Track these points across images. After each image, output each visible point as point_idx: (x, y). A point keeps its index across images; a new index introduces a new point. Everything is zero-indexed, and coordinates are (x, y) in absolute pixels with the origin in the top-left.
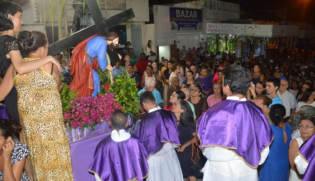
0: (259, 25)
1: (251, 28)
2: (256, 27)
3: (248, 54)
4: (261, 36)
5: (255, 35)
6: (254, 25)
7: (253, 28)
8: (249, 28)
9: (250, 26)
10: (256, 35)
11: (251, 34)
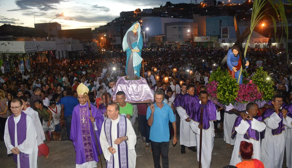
0: (12, 42)
1: (4, 45)
2: (9, 43)
3: (9, 70)
4: (15, 52)
5: (9, 52)
6: (7, 42)
7: (6, 45)
8: (2, 45)
9: (3, 43)
10: (11, 52)
11: (6, 51)
